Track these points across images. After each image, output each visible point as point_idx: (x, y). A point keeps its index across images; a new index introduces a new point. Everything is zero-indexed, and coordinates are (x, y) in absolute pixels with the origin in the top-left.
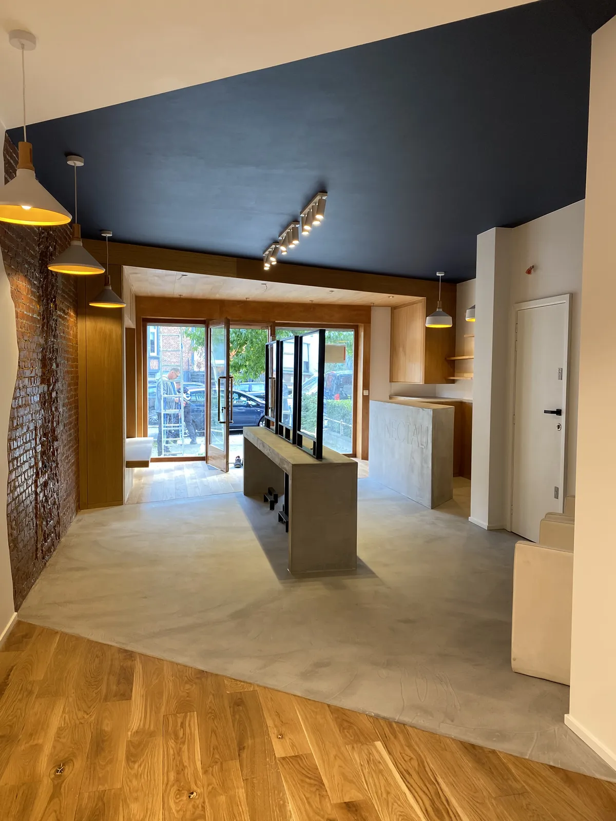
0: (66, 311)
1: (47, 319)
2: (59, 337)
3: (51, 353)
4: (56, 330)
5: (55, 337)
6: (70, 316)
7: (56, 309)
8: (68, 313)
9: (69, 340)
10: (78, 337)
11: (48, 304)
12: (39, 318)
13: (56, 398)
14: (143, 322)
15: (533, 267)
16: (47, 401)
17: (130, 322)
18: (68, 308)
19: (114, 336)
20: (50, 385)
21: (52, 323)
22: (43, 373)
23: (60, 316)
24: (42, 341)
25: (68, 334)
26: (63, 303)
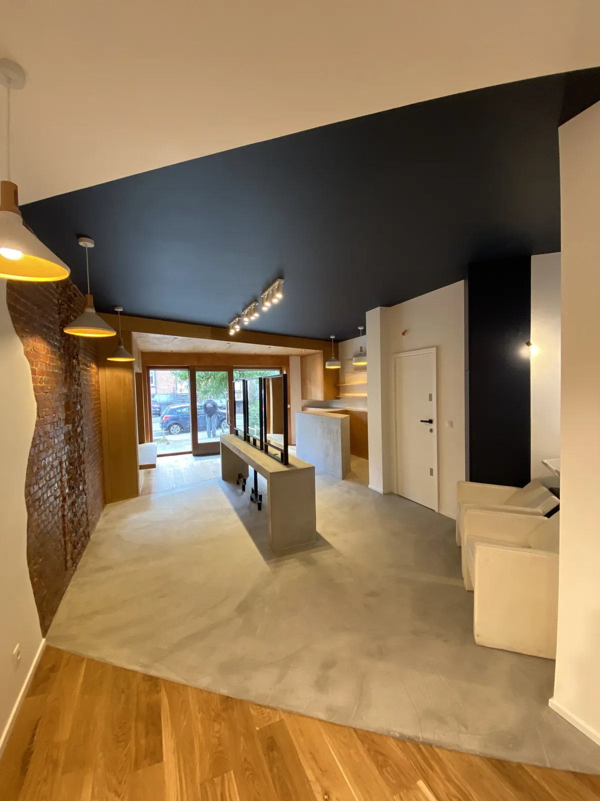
0: (89, 365)
1: (70, 372)
2: (82, 384)
3: (74, 398)
4: (79, 380)
5: (78, 385)
6: (93, 368)
7: (79, 364)
8: (90, 366)
9: (93, 385)
10: (100, 382)
11: (70, 360)
12: (61, 372)
13: (82, 431)
14: (147, 368)
15: (406, 331)
16: (72, 438)
17: (138, 369)
18: (91, 362)
19: (127, 380)
20: (75, 423)
21: (75, 375)
22: (67, 416)
23: (84, 369)
24: (65, 391)
25: (91, 381)
26: (85, 359)
